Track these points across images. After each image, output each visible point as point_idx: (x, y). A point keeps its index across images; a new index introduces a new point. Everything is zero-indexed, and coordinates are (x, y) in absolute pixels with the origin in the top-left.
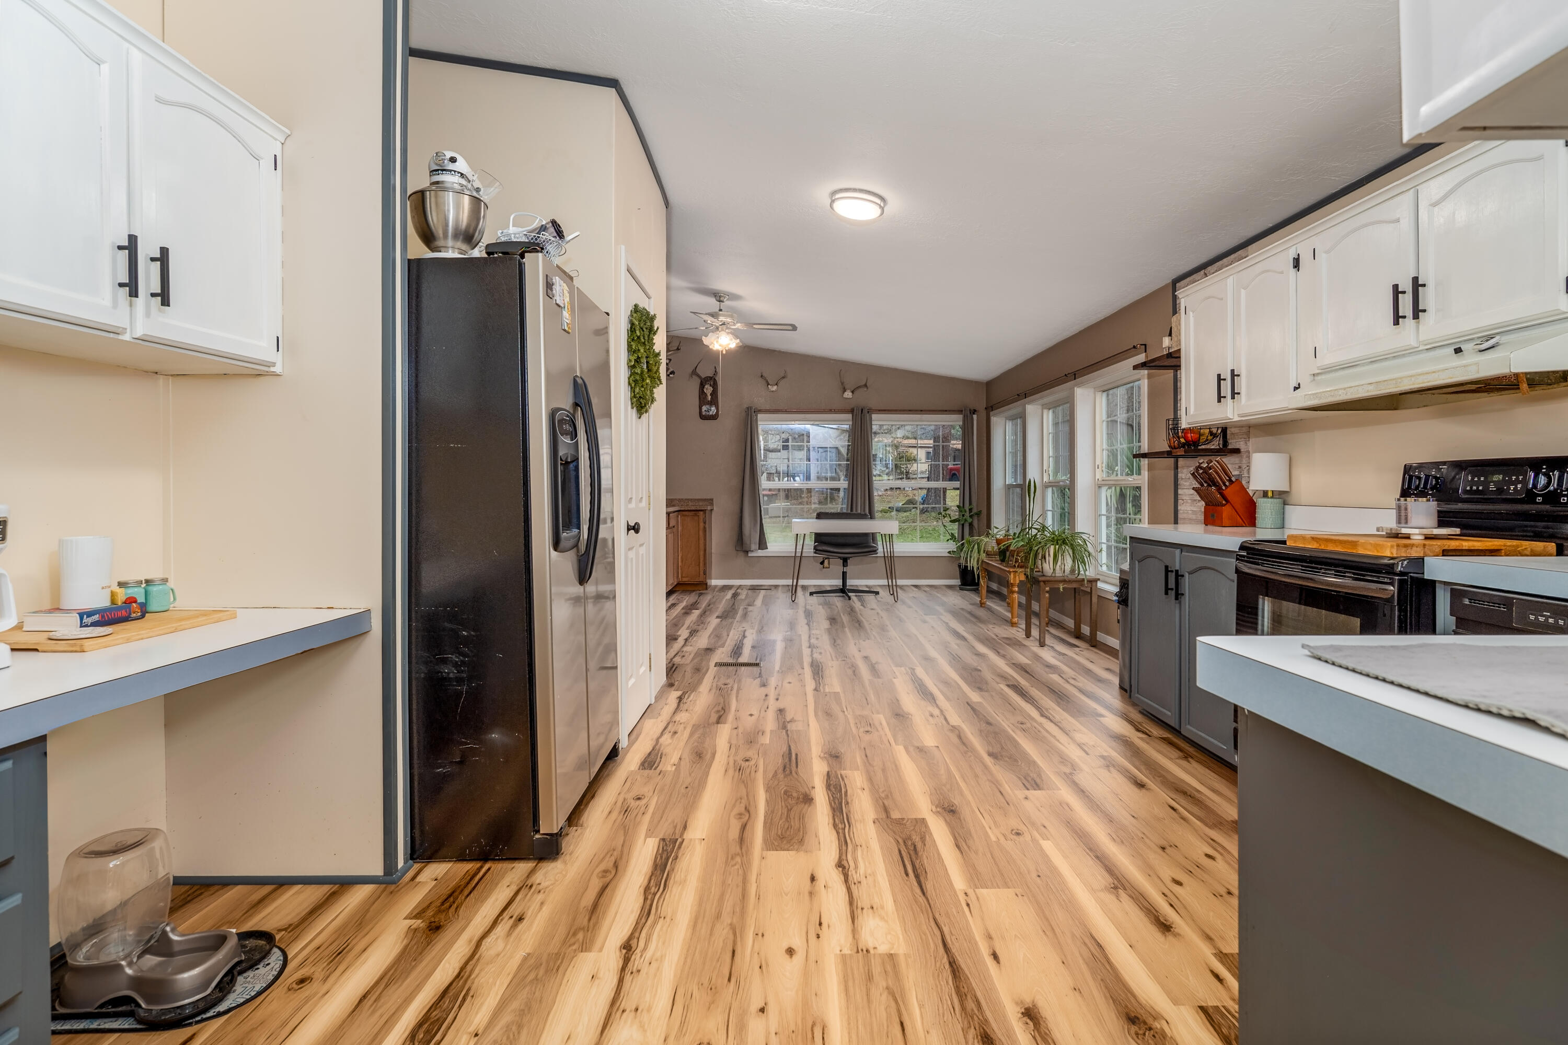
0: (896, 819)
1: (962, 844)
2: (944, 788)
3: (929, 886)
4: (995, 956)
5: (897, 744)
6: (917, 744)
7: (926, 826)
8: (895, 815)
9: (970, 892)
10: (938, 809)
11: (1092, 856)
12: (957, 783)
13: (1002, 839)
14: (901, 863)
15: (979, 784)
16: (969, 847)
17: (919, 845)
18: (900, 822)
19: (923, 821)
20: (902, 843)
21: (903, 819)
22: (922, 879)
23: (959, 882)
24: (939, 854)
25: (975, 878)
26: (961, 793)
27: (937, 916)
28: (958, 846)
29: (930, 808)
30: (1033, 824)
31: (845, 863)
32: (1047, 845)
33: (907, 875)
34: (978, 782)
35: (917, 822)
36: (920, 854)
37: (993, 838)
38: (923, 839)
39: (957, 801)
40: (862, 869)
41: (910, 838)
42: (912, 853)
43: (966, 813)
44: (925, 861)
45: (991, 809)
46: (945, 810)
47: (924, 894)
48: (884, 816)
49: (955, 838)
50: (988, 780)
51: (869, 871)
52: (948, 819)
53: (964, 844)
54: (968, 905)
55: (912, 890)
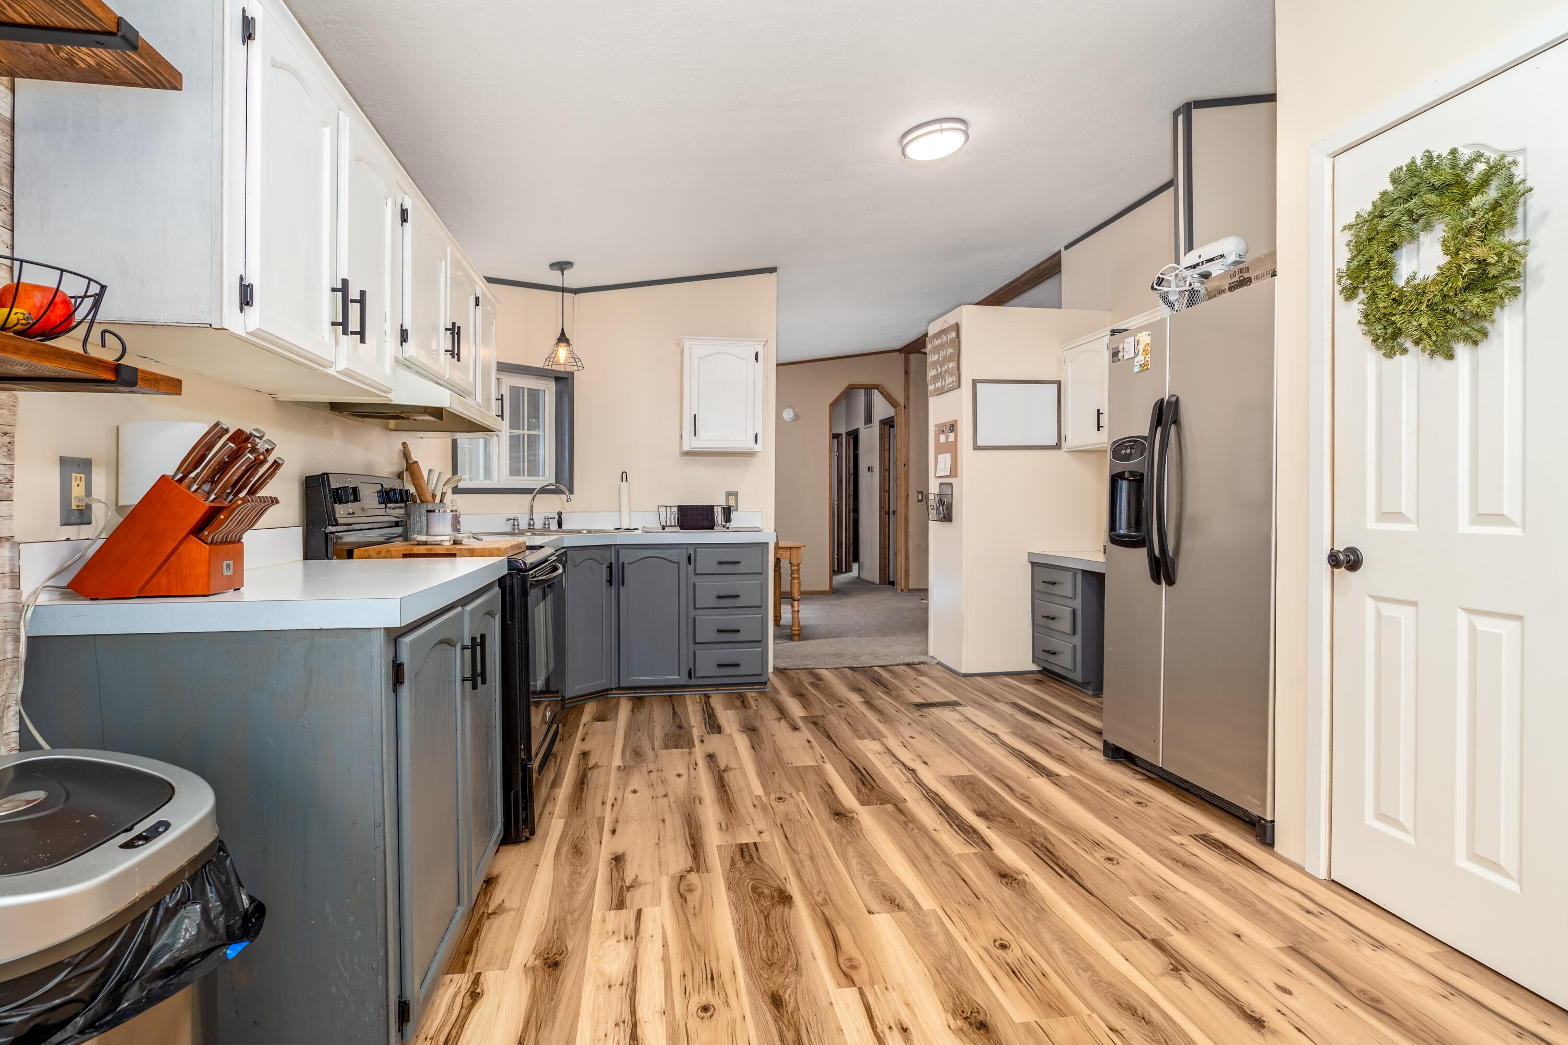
0: (887, 803)
1: (827, 788)
2: (850, 839)
3: (848, 764)
4: (809, 742)
5: (933, 911)
6: (902, 914)
7: (859, 800)
8: (889, 807)
9: (821, 763)
10: (851, 815)
11: (728, 788)
12: (834, 846)
13: (794, 794)
14: (871, 774)
15: (810, 847)
16: (822, 787)
17: (861, 786)
18: (883, 801)
19: (863, 804)
20: (875, 786)
21: (881, 804)
22: (853, 767)
23: (829, 768)
24: (844, 781)
25: (818, 770)
26: (829, 833)
27: (841, 753)
28: (830, 787)
29: (859, 815)
30: (764, 808)
31: (911, 772)
32: (758, 790)
33: (864, 769)
34: (811, 849)
35: (868, 802)
36: (858, 780)
37: (801, 794)
38: (859, 790)
39: (834, 825)
40: (897, 770)
41: (870, 790)
42: (865, 781)
43: (825, 814)
44: (854, 777)
45: (799, 818)
46: (844, 815)
47: (851, 761)
48: (899, 805)
49: (833, 793)
50: (798, 854)
51: (891, 769)
52: (840, 806)
53: (826, 789)
54: (823, 758)
55: (859, 762)
